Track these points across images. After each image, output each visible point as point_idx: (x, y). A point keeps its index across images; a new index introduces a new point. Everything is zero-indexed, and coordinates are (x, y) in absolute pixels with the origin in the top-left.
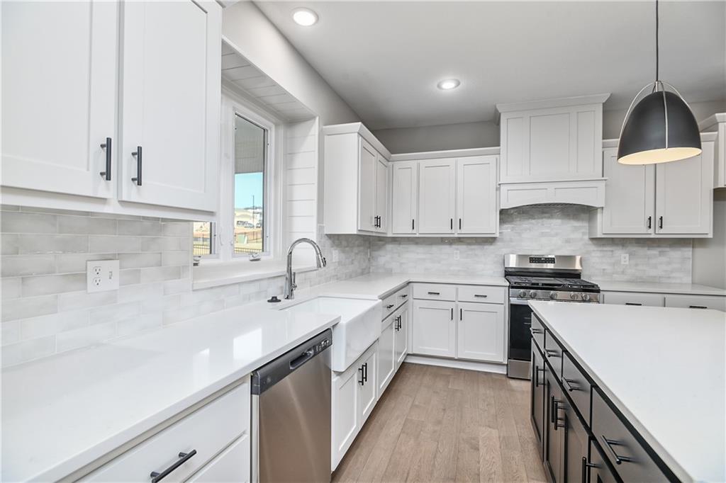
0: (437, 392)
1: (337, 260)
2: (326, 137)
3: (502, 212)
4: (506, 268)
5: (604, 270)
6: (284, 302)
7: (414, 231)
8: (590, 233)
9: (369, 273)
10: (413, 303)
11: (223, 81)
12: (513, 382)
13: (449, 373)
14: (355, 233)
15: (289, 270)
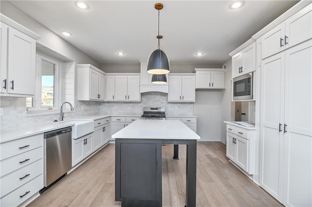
1: (83, 109)
2: (78, 68)
3: (141, 94)
4: (144, 111)
5: (172, 111)
6: (59, 122)
7: (114, 100)
9: (99, 114)
10: (112, 123)
11: (36, 50)
14: (88, 100)
15: (61, 112)
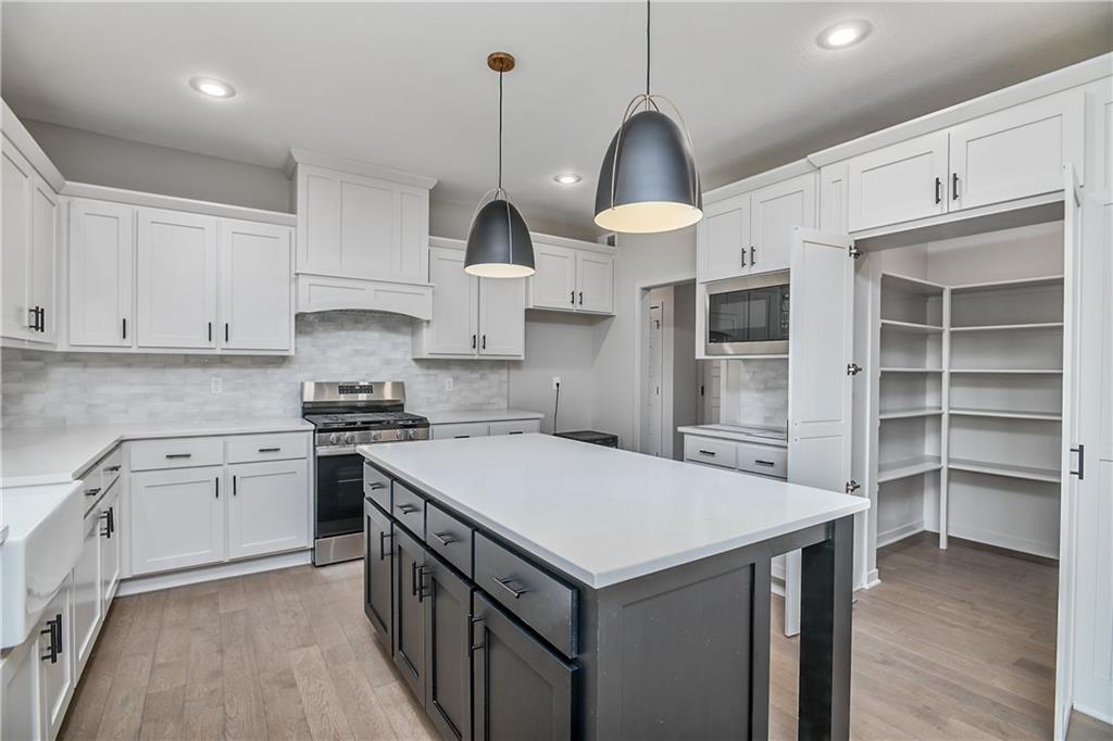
0: (198, 629)
3: (300, 317)
4: (305, 403)
5: (429, 398)
7: (126, 343)
8: (413, 353)
10: (130, 479)
12: (325, 572)
13: (214, 591)
